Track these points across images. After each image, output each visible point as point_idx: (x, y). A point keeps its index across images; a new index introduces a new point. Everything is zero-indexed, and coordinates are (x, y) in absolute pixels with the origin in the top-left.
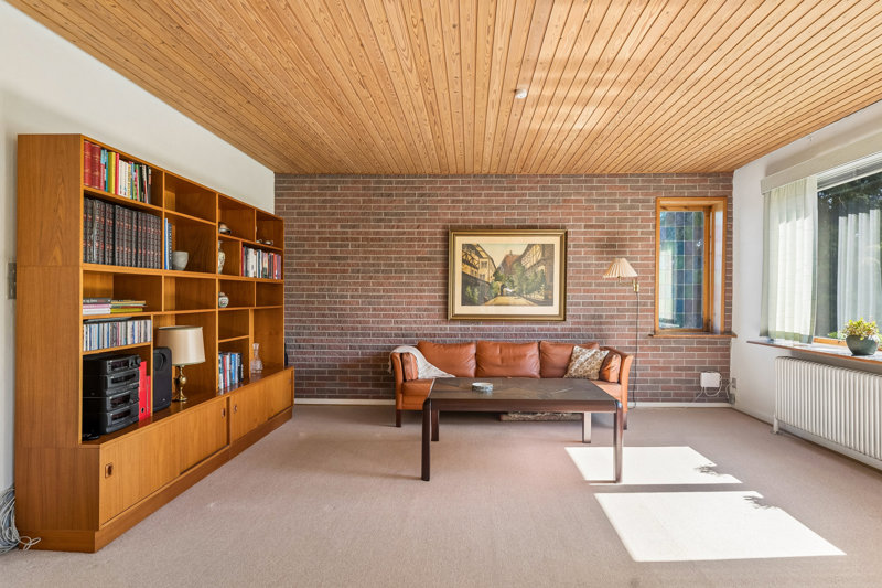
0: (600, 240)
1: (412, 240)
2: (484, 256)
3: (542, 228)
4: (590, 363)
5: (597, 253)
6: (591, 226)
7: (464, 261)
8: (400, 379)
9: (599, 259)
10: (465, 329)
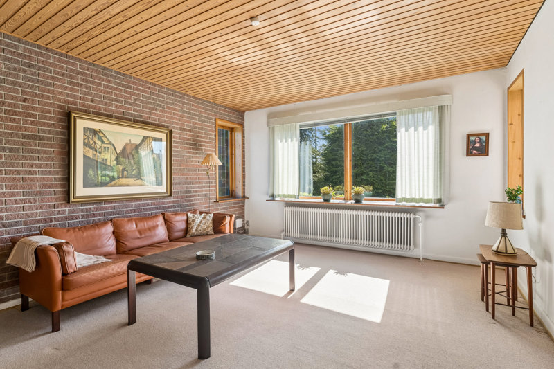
0: (188, 140)
1: (15, 113)
2: (106, 141)
3: (152, 124)
4: (205, 224)
5: (187, 148)
6: (184, 130)
7: (86, 145)
8: (59, 274)
9: (189, 153)
10: (87, 210)
